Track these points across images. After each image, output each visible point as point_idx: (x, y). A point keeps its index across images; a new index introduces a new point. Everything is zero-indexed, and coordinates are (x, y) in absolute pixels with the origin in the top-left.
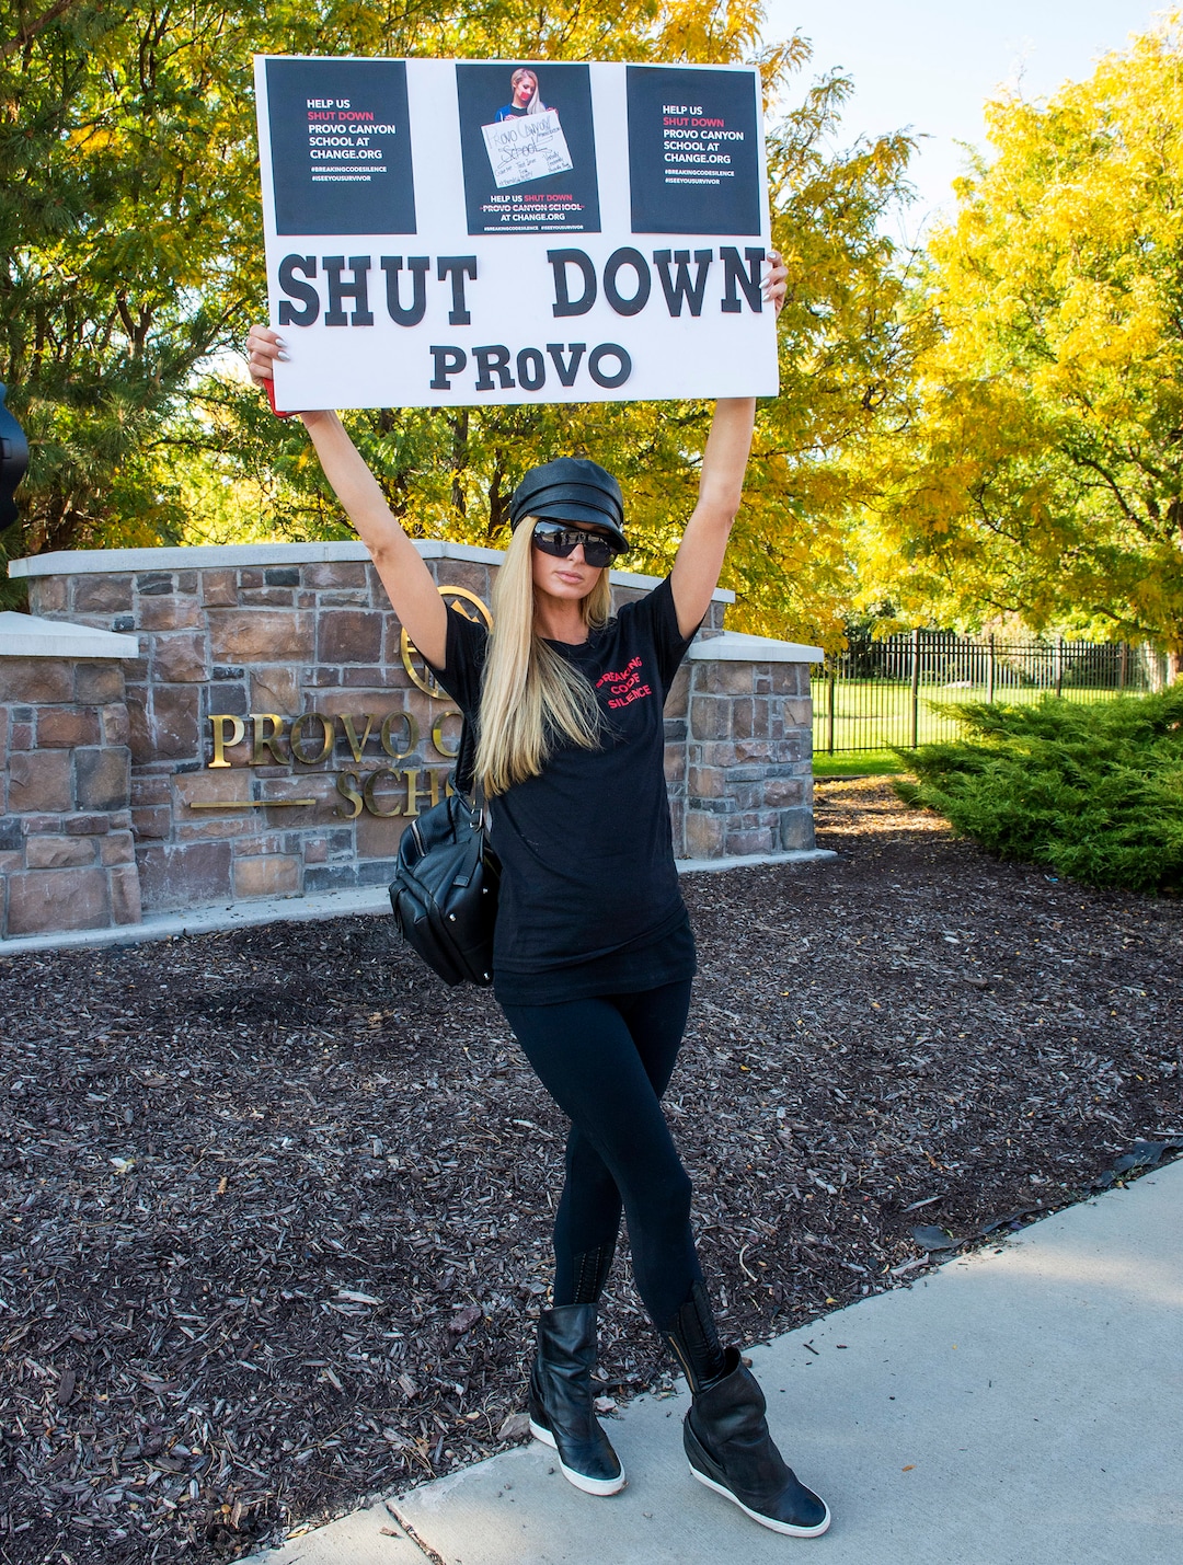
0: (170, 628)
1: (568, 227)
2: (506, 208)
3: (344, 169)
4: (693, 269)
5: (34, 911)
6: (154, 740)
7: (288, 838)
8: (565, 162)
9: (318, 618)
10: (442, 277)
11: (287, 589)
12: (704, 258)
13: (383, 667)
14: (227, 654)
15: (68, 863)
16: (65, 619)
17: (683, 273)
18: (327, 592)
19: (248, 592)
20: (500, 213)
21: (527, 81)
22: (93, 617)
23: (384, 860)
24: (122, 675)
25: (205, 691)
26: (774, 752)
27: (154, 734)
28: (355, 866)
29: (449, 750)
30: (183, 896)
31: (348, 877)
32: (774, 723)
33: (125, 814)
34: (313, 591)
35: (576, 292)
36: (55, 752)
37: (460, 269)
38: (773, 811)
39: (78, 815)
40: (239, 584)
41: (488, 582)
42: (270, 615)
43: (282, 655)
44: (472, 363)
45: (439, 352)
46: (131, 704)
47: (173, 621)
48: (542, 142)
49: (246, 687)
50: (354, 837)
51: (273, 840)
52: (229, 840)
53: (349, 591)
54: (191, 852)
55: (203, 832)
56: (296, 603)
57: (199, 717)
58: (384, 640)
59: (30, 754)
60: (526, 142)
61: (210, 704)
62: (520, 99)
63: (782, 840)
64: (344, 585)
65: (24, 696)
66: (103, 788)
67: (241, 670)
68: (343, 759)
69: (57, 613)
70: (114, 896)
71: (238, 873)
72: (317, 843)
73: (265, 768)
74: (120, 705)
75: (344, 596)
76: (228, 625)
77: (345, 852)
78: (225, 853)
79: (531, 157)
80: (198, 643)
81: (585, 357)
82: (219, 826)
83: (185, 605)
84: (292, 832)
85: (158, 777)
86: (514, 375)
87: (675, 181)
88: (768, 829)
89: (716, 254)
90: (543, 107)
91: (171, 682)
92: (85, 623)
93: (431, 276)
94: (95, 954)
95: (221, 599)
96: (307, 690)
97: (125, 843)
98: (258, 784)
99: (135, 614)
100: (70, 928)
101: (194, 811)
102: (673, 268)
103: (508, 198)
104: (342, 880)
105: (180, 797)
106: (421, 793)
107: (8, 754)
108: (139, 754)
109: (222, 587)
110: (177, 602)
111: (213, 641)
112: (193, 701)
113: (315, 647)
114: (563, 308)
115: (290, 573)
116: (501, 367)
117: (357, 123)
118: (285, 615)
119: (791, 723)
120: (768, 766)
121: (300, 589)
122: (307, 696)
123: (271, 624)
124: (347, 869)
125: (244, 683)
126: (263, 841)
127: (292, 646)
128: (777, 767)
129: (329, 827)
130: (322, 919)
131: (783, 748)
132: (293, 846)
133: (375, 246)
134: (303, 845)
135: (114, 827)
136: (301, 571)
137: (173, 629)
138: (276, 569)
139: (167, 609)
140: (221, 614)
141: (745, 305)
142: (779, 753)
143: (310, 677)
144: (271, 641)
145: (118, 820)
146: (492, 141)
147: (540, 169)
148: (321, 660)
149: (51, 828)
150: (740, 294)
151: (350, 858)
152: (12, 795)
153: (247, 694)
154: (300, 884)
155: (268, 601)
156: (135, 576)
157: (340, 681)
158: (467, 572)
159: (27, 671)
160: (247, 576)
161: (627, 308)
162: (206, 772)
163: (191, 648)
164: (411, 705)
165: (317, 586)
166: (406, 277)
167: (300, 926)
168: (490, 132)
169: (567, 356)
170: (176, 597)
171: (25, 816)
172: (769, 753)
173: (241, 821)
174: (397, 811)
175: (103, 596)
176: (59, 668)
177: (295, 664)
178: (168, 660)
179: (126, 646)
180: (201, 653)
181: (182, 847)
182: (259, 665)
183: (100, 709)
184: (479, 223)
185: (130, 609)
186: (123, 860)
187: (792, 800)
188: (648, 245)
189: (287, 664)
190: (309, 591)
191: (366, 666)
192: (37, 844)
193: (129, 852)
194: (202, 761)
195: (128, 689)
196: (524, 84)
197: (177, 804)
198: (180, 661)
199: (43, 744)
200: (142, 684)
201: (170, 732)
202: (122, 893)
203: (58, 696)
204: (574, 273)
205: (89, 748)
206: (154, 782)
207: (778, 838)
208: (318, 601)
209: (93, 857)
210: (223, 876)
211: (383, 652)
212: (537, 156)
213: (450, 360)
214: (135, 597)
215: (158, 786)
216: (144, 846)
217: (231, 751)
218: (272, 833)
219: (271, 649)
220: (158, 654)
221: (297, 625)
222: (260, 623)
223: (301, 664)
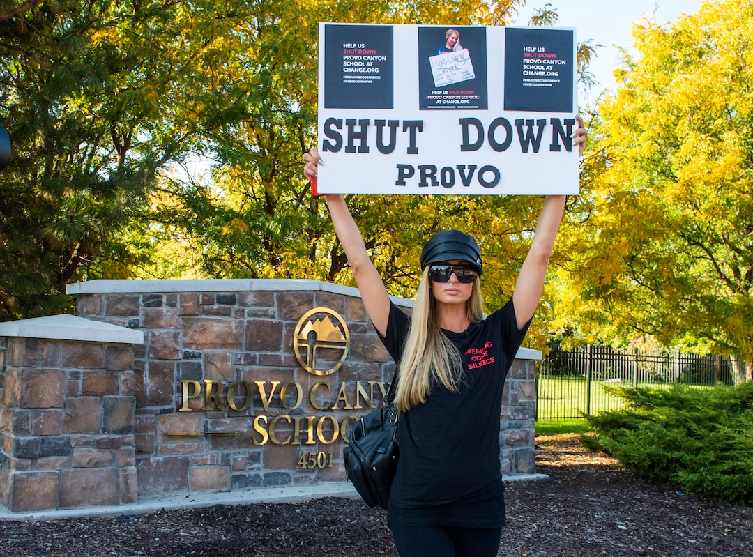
0: (160, 327)
1: (471, 107)
2: (440, 97)
3: (359, 77)
4: (535, 129)
5: (75, 493)
6: (148, 393)
7: (223, 457)
8: (471, 75)
9: (246, 324)
10: (405, 130)
11: (228, 306)
12: (542, 124)
13: (282, 354)
14: (192, 344)
15: (96, 465)
16: (100, 320)
17: (530, 131)
18: (252, 309)
19: (206, 307)
20: (436, 100)
21: (454, 35)
22: (115, 319)
23: (279, 471)
24: (133, 354)
25: (178, 365)
26: (512, 413)
27: (148, 390)
28: (262, 474)
29: (319, 405)
30: (160, 488)
31: (258, 480)
32: (512, 395)
33: (130, 437)
34: (243, 308)
35: (473, 139)
36: (92, 398)
37: (414, 126)
38: (511, 449)
39: (104, 436)
40: (201, 303)
41: (345, 306)
42: (218, 321)
43: (224, 345)
44: (417, 173)
45: (401, 167)
46: (137, 371)
47: (162, 323)
48: (460, 65)
49: (203, 364)
50: (262, 456)
51: (214, 456)
52: (189, 455)
53: (264, 308)
54: (166, 462)
55: (173, 450)
56: (233, 315)
57: (175, 381)
58: (283, 338)
59: (77, 399)
60: (452, 65)
61: (181, 373)
62: (449, 44)
63: (516, 467)
64: (261, 305)
65: (76, 365)
66: (119, 421)
67: (200, 354)
68: (257, 409)
69: (94, 316)
70: (122, 486)
71: (193, 476)
72: (240, 459)
73: (212, 413)
74: (131, 372)
75: (261, 311)
76: (194, 327)
77: (256, 465)
78: (186, 463)
79: (454, 72)
80: (176, 336)
81: (476, 172)
82: (183, 446)
83: (169, 314)
84: (226, 452)
85: (149, 416)
86: (439, 180)
87: (528, 84)
88: (507, 460)
89: (548, 122)
90: (461, 48)
91: (159, 359)
92: (111, 322)
93: (399, 129)
94: (112, 520)
95: (190, 311)
96: (238, 367)
97: (130, 454)
98: (207, 422)
99: (140, 318)
100: (96, 504)
101: (169, 437)
102: (525, 129)
103: (441, 92)
104: (254, 482)
105: (161, 428)
106: (302, 431)
107: (65, 398)
108: (140, 400)
109: (191, 304)
110: (165, 312)
111: (185, 335)
112: (172, 371)
113: (243, 341)
114: (466, 147)
115: (230, 296)
116: (432, 176)
117: (367, 55)
118: (227, 321)
119: (522, 395)
120: (508, 422)
121: (236, 307)
122: (238, 370)
123: (218, 326)
124: (257, 476)
125: (201, 361)
126: (208, 457)
127: (230, 340)
128: (513, 422)
129: (247, 450)
130: (244, 504)
131: (517, 411)
132: (226, 460)
133: (373, 114)
134: (231, 460)
135: (124, 444)
136: (237, 295)
137: (162, 327)
138: (222, 294)
139: (159, 316)
140: (189, 319)
141: (563, 147)
142: (515, 414)
143: (240, 359)
144: (218, 337)
145: (126, 440)
146: (434, 64)
147: (458, 78)
148: (247, 349)
149: (87, 444)
150: (560, 142)
151: (259, 469)
152: (66, 423)
153: (203, 368)
154: (229, 484)
155: (217, 313)
156: (141, 296)
157: (257, 362)
158: (333, 299)
159: (79, 349)
160: (206, 298)
161: (500, 148)
162: (177, 414)
163: (172, 339)
164: (298, 378)
165: (246, 305)
166: (386, 130)
167: (231, 508)
168: (434, 61)
169: (466, 171)
170: (164, 309)
171: (73, 436)
172: (509, 414)
173: (196, 444)
174: (287, 442)
175: (122, 307)
176: (97, 348)
177: (231, 351)
178: (158, 346)
179: (136, 337)
180: (177, 343)
181: (161, 459)
182: (210, 351)
183: (119, 374)
184: (425, 104)
185: (138, 315)
186: (129, 464)
187: (522, 443)
188: (512, 116)
189: (227, 350)
190: (241, 308)
191: (273, 353)
192: (79, 453)
193: (132, 460)
194: (175, 407)
195: (136, 362)
196: (452, 36)
197: (159, 432)
198: (165, 347)
199: (85, 393)
200: (142, 360)
201: (157, 389)
202: (127, 484)
203: (95, 364)
204: (472, 129)
205: (112, 396)
206: (147, 418)
207: (514, 467)
208: (246, 314)
209: (111, 462)
210: (184, 477)
211: (282, 346)
212: (458, 72)
213: (406, 171)
214: (141, 308)
215: (149, 421)
216: (139, 457)
217: (192, 401)
218: (214, 452)
219: (218, 341)
220: (152, 342)
221: (234, 327)
222: (212, 326)
223: (235, 351)
